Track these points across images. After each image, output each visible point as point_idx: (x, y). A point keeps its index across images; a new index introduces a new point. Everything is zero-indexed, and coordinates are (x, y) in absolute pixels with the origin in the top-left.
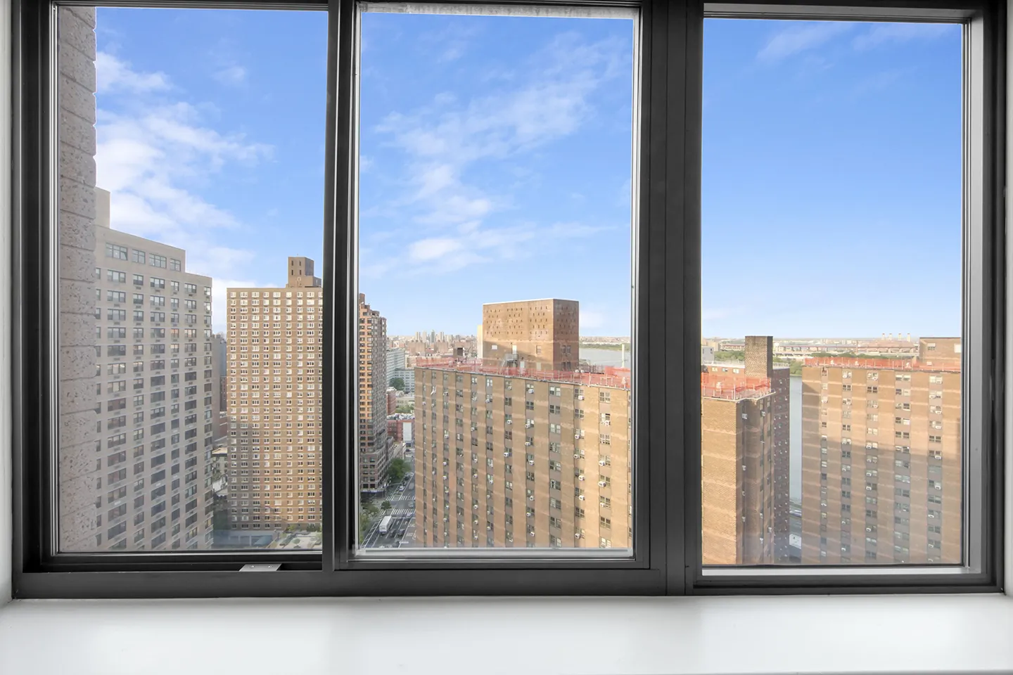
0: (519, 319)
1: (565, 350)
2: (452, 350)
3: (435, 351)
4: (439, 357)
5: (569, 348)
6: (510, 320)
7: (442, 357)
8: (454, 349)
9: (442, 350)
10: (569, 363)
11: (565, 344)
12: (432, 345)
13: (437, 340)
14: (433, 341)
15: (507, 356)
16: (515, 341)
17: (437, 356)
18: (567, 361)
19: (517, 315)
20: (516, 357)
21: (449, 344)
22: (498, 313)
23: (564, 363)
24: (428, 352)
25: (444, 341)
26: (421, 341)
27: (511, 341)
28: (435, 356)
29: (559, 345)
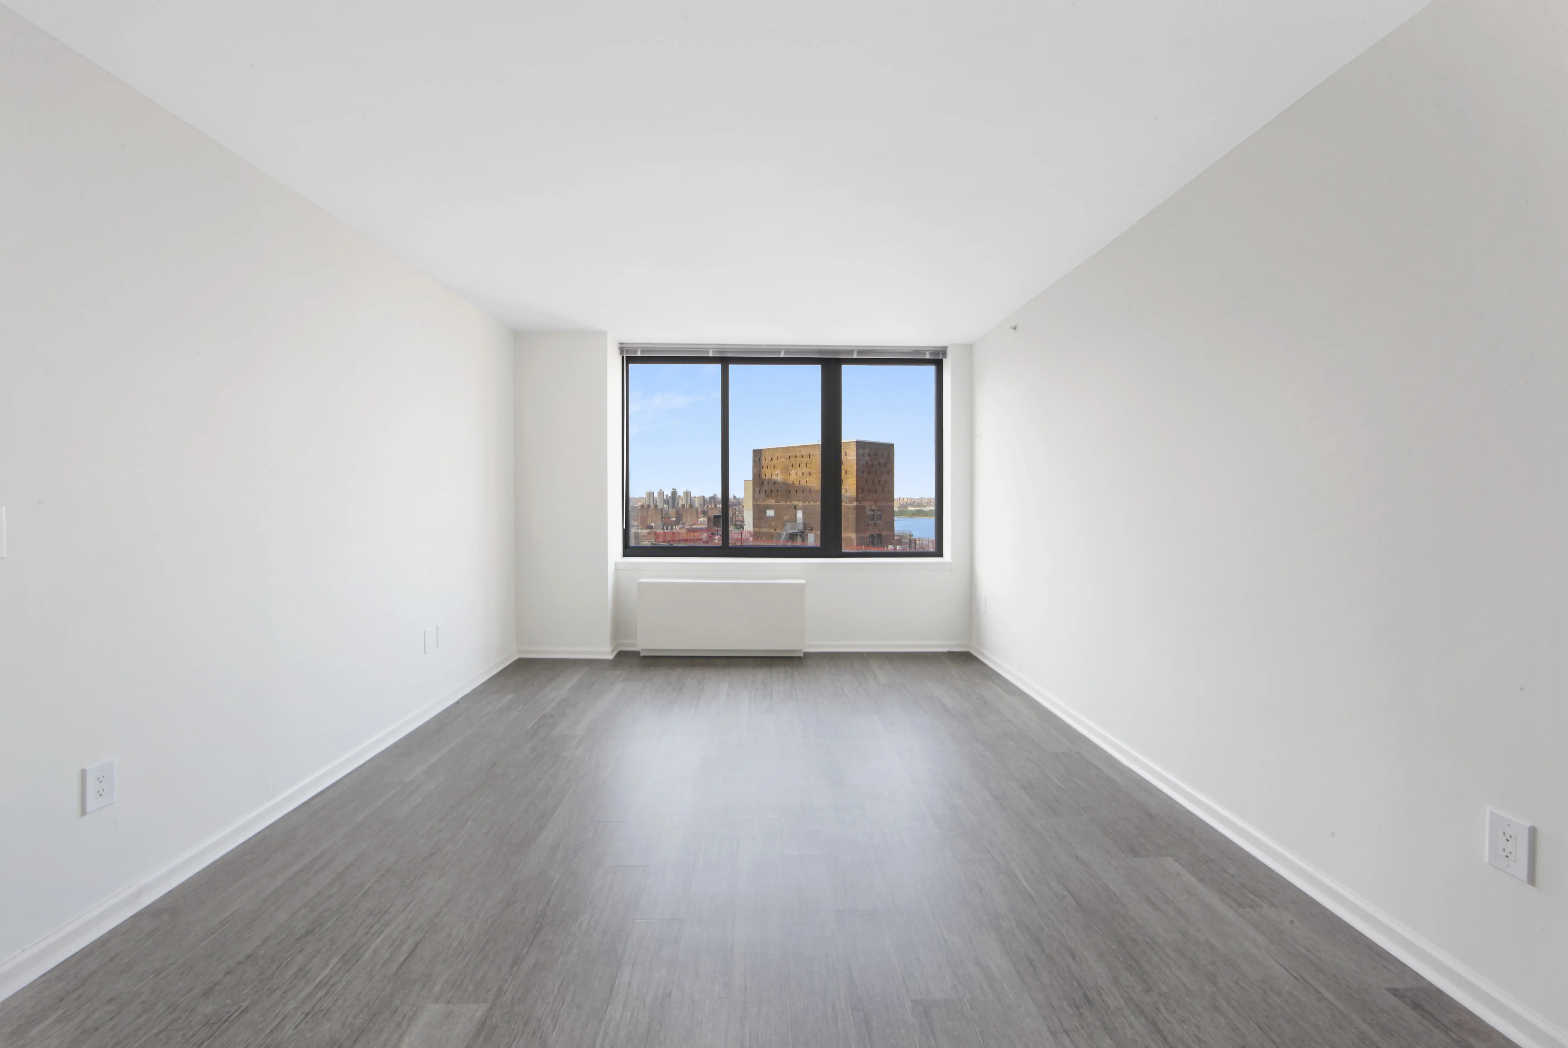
0: (806, 471)
1: (873, 515)
2: (703, 520)
3: (677, 522)
4: (684, 531)
5: (879, 513)
6: (793, 472)
7: (689, 530)
8: (709, 519)
9: (688, 521)
10: (880, 536)
11: (874, 508)
12: (672, 511)
13: (680, 506)
14: (674, 506)
15: (789, 525)
16: (800, 504)
17: (681, 529)
18: (876, 532)
19: (803, 465)
20: (801, 527)
21: (699, 511)
22: (775, 462)
23: (873, 536)
24: (666, 522)
25: (691, 506)
26: (656, 506)
27: (795, 503)
28: (677, 528)
29: (864, 508)
